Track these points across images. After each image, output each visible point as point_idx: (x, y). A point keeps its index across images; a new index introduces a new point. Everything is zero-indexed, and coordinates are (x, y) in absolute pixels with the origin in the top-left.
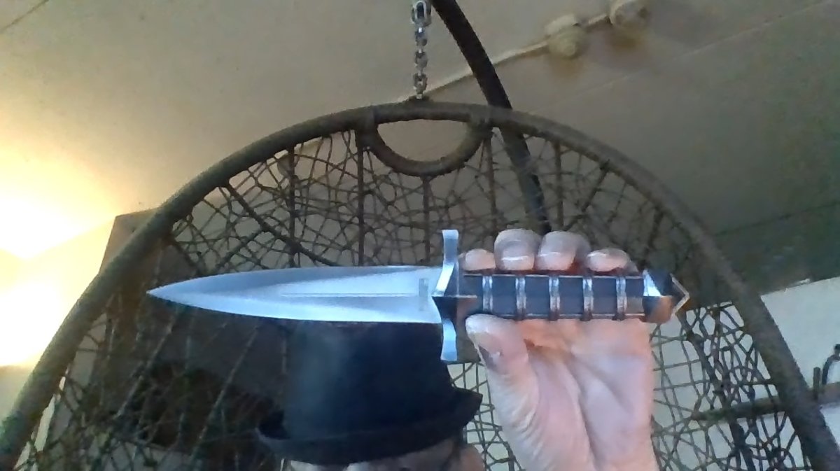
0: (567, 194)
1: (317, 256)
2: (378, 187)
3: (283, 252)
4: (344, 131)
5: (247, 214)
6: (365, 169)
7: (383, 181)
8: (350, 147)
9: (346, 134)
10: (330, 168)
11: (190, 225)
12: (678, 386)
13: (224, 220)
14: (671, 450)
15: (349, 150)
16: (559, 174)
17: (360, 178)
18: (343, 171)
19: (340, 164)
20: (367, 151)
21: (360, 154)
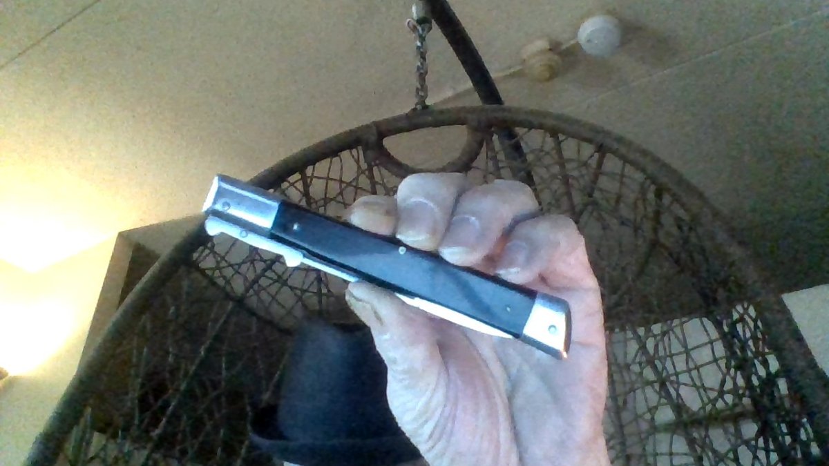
0: (576, 185)
4: (352, 148)
6: (377, 183)
8: (361, 164)
9: (354, 152)
10: (344, 185)
11: (215, 254)
12: (702, 366)
14: (703, 436)
15: (359, 167)
16: (562, 162)
18: (357, 188)
19: (352, 181)
20: (377, 165)
21: (370, 169)
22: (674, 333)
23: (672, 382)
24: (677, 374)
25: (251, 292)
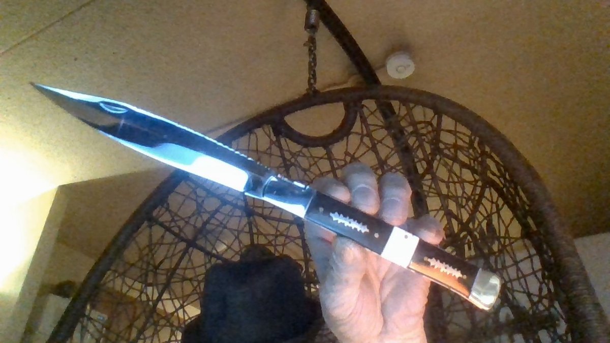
0: (426, 140)
1: (267, 216)
2: (296, 160)
3: (241, 217)
4: (264, 126)
5: (210, 196)
6: (285, 150)
7: (299, 155)
8: (271, 137)
9: (266, 128)
10: (260, 154)
11: (170, 211)
12: (527, 276)
13: (194, 203)
15: (271, 140)
16: (414, 124)
17: (283, 156)
18: (271, 154)
19: (267, 150)
20: (283, 137)
21: (278, 141)
22: (507, 250)
23: (508, 289)
24: (511, 281)
25: (200, 235)
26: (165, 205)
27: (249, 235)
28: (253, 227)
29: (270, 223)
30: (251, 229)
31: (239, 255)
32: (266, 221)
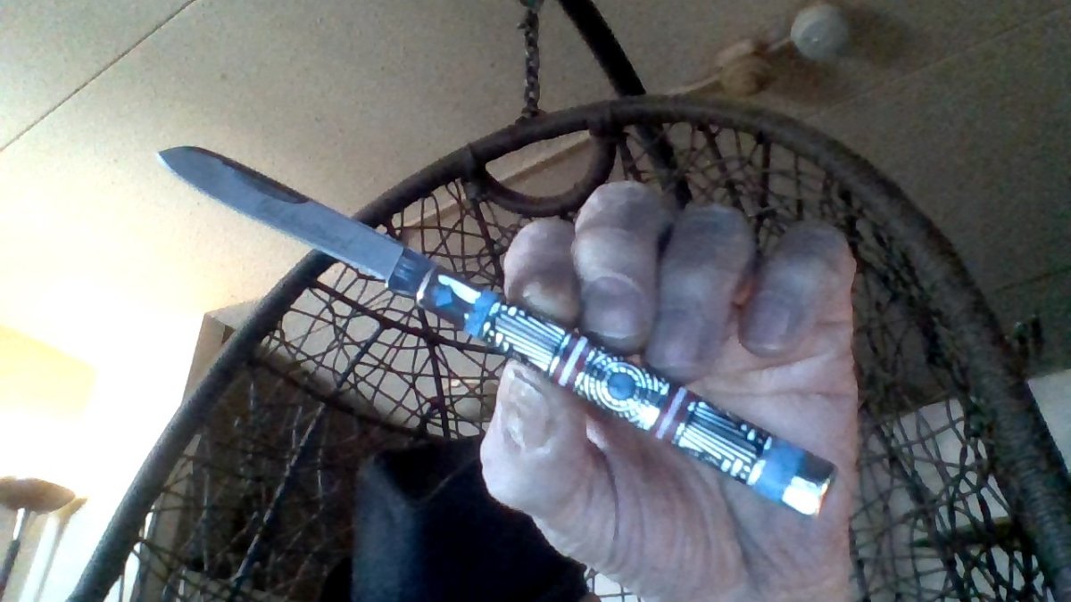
0: (744, 192)
1: (463, 344)
3: (417, 348)
4: (449, 182)
5: (359, 313)
6: (489, 224)
8: (463, 201)
9: (452, 186)
10: (445, 233)
11: (287, 345)
13: (331, 327)
15: (462, 207)
16: (721, 163)
17: (486, 235)
18: (463, 233)
19: (456, 225)
20: (484, 200)
21: (476, 207)
24: (909, 445)
25: (346, 386)
26: (277, 334)
27: (433, 379)
28: (441, 366)
29: (470, 358)
30: (436, 369)
31: (418, 416)
32: (463, 352)
